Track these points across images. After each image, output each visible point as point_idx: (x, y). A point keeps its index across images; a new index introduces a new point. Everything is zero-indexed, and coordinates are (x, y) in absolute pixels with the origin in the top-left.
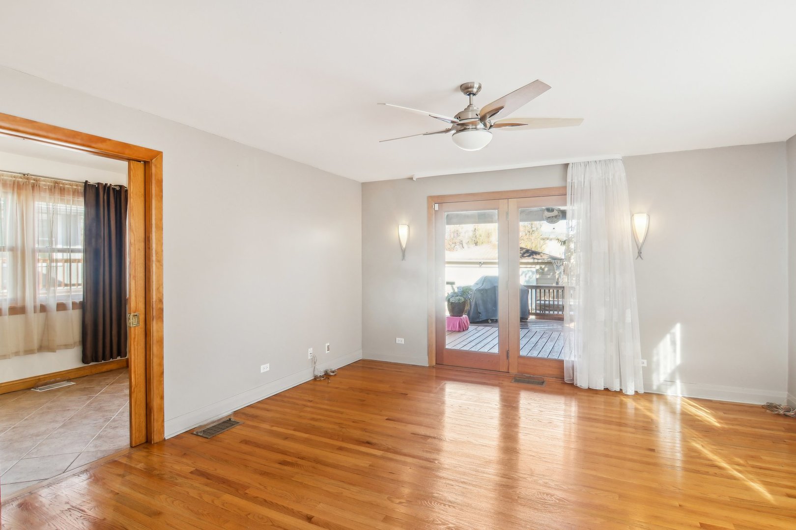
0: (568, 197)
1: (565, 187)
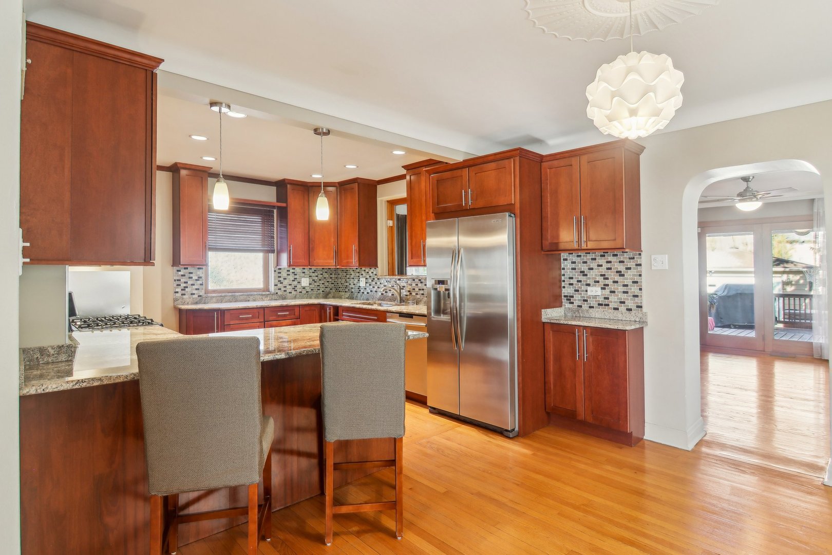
0: (815, 223)
1: (812, 215)
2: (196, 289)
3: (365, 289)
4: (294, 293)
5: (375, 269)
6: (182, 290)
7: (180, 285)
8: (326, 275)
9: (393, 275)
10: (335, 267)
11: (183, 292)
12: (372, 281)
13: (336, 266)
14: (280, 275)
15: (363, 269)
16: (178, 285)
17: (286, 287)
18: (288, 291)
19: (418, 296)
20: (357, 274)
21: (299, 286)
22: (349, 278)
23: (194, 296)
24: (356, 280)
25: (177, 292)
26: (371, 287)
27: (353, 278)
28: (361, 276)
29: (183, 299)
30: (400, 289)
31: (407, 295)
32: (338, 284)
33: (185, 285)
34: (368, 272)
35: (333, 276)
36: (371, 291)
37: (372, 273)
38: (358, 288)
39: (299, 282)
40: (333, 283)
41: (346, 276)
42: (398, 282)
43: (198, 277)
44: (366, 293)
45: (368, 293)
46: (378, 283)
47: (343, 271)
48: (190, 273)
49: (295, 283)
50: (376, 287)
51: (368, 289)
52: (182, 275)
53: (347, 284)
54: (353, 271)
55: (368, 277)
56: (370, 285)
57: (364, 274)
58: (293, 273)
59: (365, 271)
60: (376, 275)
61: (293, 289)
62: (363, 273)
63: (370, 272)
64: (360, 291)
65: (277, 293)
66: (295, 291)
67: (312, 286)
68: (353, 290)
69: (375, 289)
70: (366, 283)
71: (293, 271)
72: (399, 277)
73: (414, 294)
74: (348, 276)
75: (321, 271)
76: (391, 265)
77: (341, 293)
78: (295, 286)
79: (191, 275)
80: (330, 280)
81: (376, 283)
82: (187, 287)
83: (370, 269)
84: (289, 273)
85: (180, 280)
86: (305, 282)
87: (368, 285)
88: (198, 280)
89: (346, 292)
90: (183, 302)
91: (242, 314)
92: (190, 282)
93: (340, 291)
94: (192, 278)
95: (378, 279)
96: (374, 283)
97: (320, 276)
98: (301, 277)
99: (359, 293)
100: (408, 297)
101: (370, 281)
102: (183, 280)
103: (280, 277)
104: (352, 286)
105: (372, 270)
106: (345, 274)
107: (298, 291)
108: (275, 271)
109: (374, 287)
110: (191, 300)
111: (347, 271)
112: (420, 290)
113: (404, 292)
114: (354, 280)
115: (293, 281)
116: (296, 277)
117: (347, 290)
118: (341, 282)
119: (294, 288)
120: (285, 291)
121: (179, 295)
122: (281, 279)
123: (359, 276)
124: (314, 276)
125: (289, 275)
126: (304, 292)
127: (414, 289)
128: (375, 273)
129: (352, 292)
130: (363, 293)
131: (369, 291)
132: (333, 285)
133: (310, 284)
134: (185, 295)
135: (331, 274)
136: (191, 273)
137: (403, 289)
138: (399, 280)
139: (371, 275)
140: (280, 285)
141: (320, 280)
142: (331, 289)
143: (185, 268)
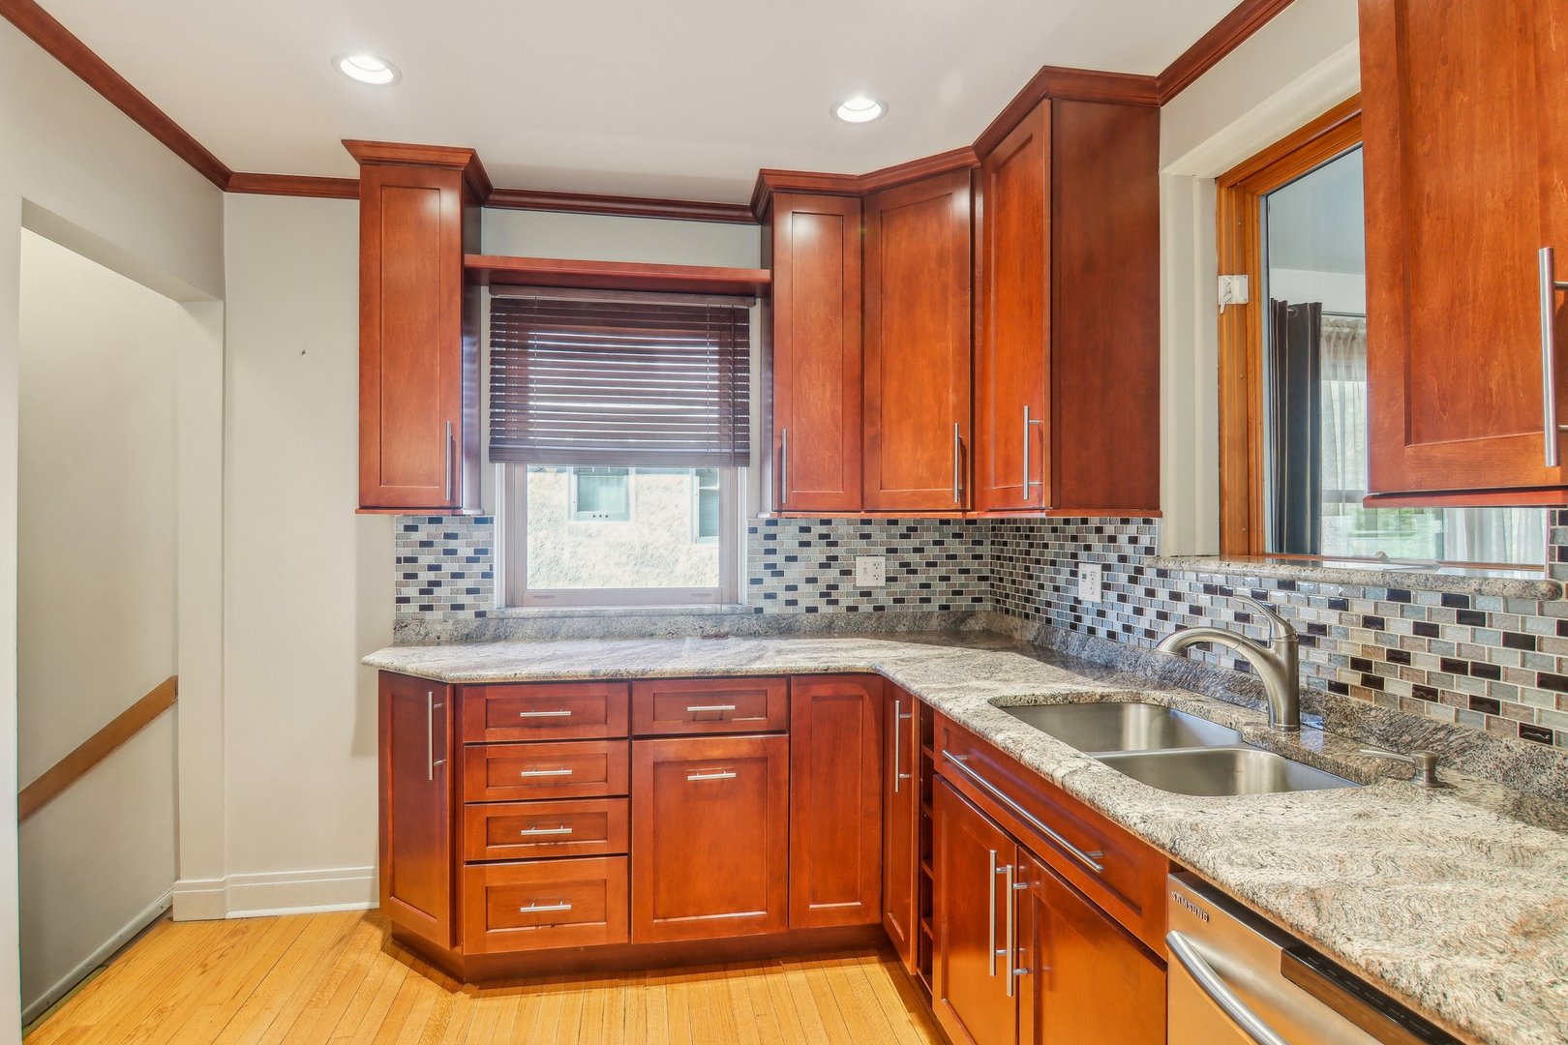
2: (469, 591)
3: (1101, 614)
4: (824, 609)
5: (1147, 522)
6: (422, 592)
7: (414, 576)
8: (954, 546)
9: (1249, 551)
10: (959, 515)
11: (426, 600)
12: (1133, 580)
13: (965, 511)
14: (771, 544)
15: (1094, 521)
16: (407, 576)
17: (794, 588)
18: (803, 603)
19: (1440, 713)
20: (1070, 547)
21: (845, 586)
22: (1038, 562)
23: (461, 614)
24: (1066, 571)
25: (406, 600)
26: (1128, 608)
27: (1053, 563)
28: (1083, 555)
29: (422, 621)
30: (1294, 642)
31: (1341, 688)
32: (1001, 580)
33: (432, 576)
34: (1112, 539)
35: (986, 550)
36: (1127, 629)
37: (1133, 540)
38: (1073, 609)
39: (846, 573)
40: (985, 579)
41: (1028, 553)
42: (1278, 596)
43: (477, 552)
44: (1102, 633)
45: (1112, 635)
46: (1163, 595)
47: (1018, 529)
48: (447, 536)
49: (832, 575)
50: (1150, 613)
51: (1111, 615)
52: (423, 544)
53: (1032, 585)
54: (1054, 530)
55: (1112, 558)
56: (1122, 598)
57: (1097, 547)
58: (822, 537)
59: (1099, 530)
60: (1149, 551)
61: (822, 595)
62: (1093, 539)
63: (1123, 539)
64: (1078, 619)
65: (759, 610)
66: (829, 602)
67: (898, 588)
68: (1052, 613)
69: (1143, 623)
70: (1106, 586)
71: (824, 530)
72: (1285, 571)
73: (1398, 686)
74: (1035, 553)
75: (936, 530)
76: (1235, 502)
77: (1009, 618)
78: (830, 587)
79: (452, 544)
80: (974, 565)
81: (1150, 593)
82: (438, 584)
83: (1125, 521)
84: (805, 537)
85: (413, 560)
86: (870, 571)
87: (1112, 596)
88: (476, 560)
89: (1027, 616)
90: (423, 632)
91: (533, 703)
92: (449, 567)
93: (1007, 611)
94: (453, 552)
95: (1162, 573)
96: (1139, 591)
97: (933, 551)
98: (854, 553)
99: (1074, 627)
100: (1354, 701)
101: (1123, 578)
102: (426, 558)
103: (773, 552)
104: (1048, 594)
105: (1131, 529)
106: (1024, 544)
107: (845, 602)
108: (753, 531)
109: (1139, 611)
110: (449, 626)
111: (1032, 529)
112: (1449, 666)
113: (1317, 664)
114: (1058, 572)
115: (822, 566)
116: (834, 551)
117: (1030, 608)
118: (1011, 574)
119: (828, 594)
120: (792, 603)
121: (412, 608)
122: (778, 559)
123: (1074, 556)
124: (907, 551)
125: (807, 544)
126: (866, 607)
127: (1399, 657)
128: (1145, 541)
129: (1049, 621)
130: (1092, 631)
131: (1118, 628)
132: (984, 586)
133: (889, 579)
134: (429, 608)
135: (975, 543)
136: (453, 536)
137: (1310, 641)
138: (1287, 585)
139: (1128, 550)
140: (771, 583)
141: (934, 564)
142: (980, 600)
143: (432, 521)
